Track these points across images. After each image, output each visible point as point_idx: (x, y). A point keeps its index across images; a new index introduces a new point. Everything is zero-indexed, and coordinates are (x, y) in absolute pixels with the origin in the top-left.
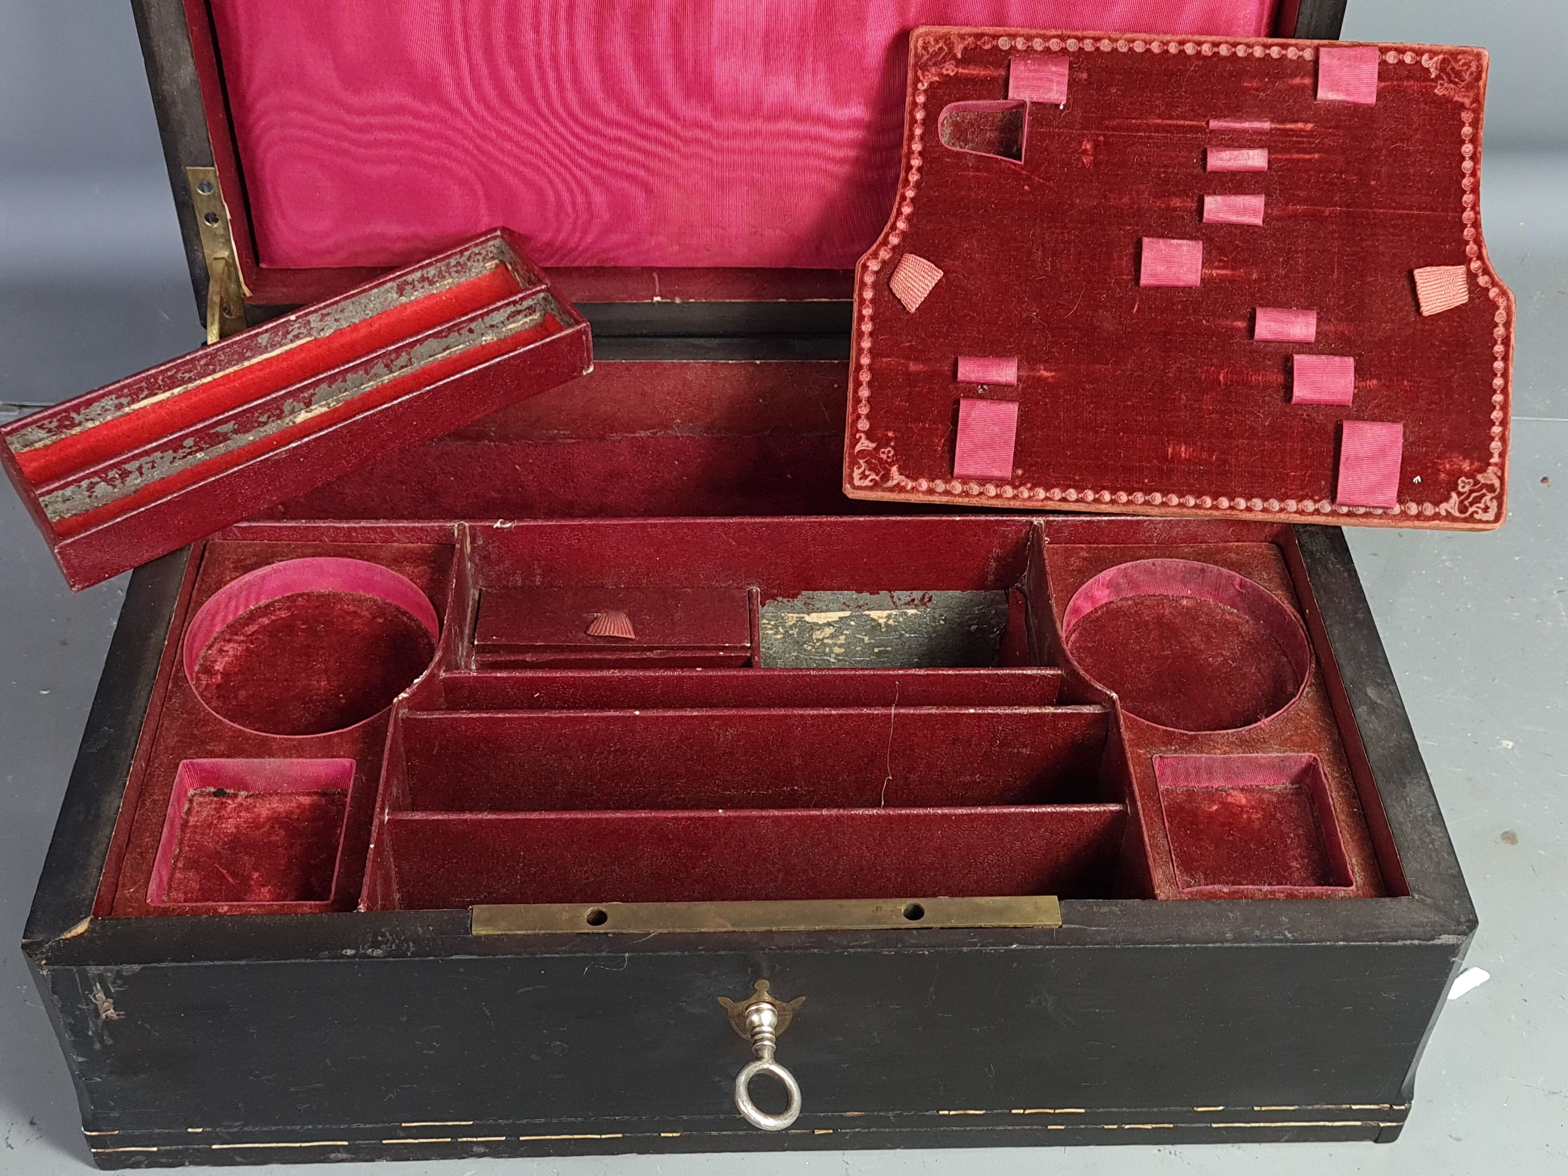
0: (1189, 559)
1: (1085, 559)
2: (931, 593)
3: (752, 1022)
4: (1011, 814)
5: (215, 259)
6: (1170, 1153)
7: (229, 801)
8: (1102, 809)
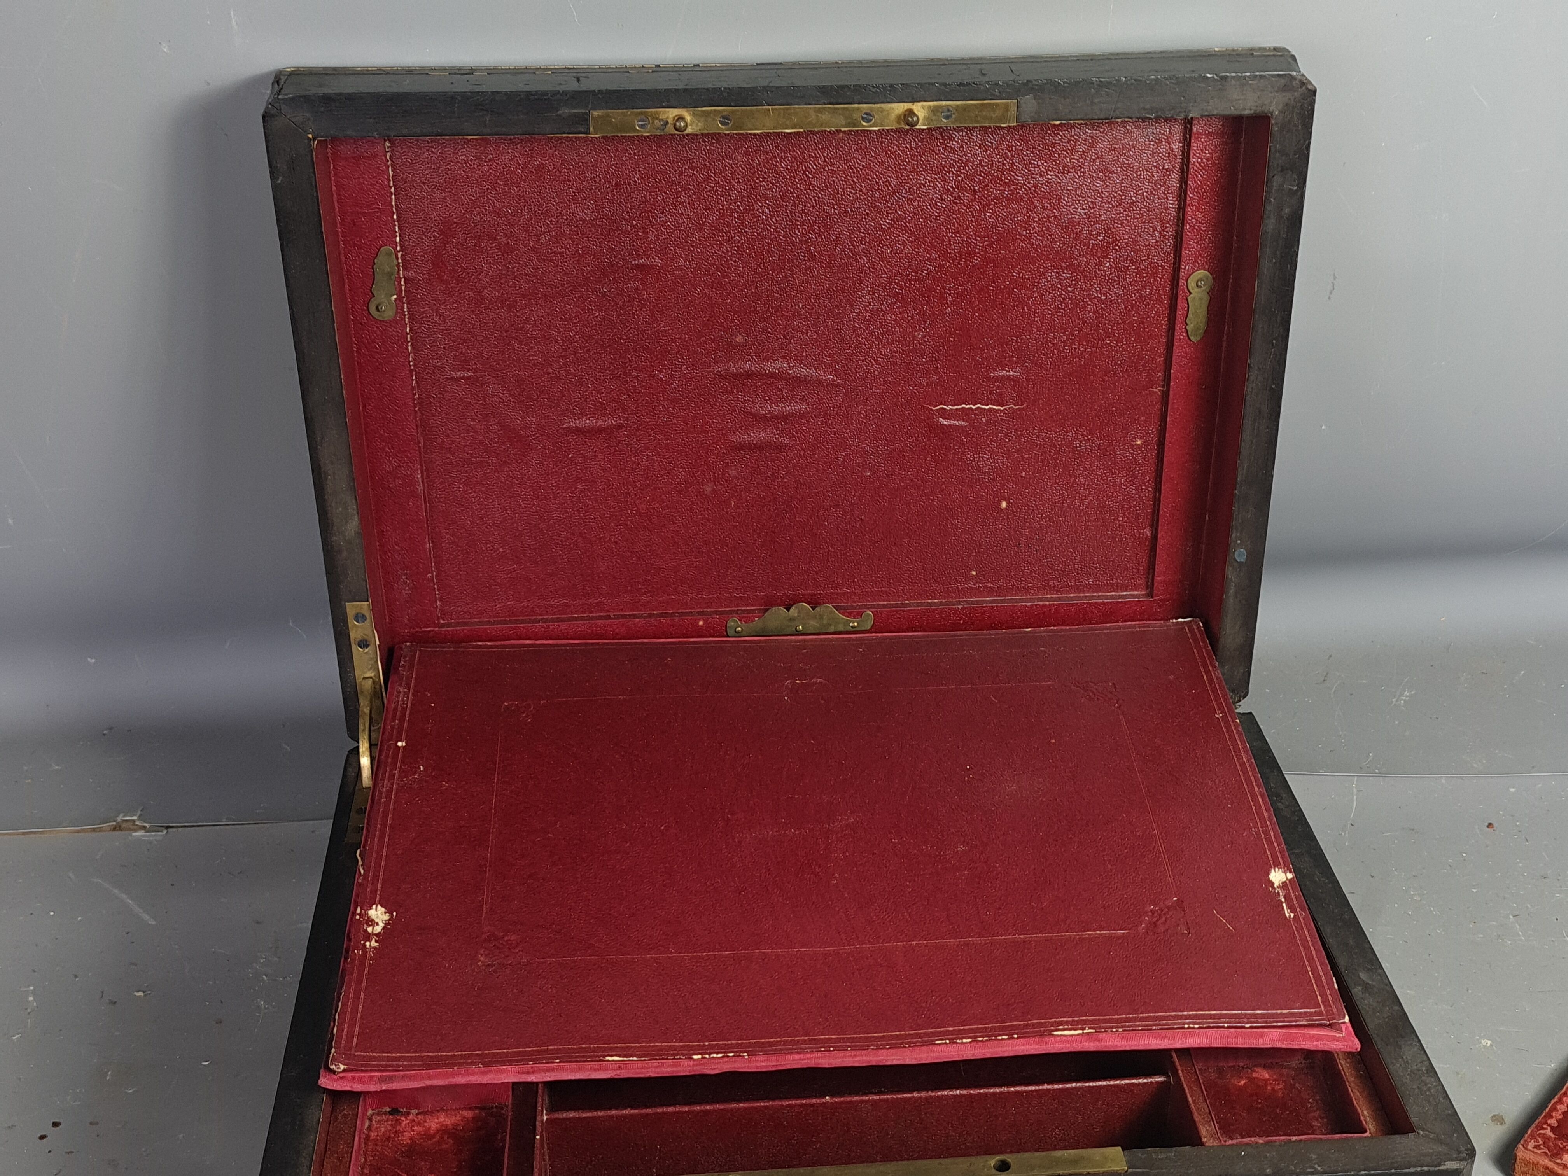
5: (364, 678)
7: (403, 1118)
8: (1150, 1080)
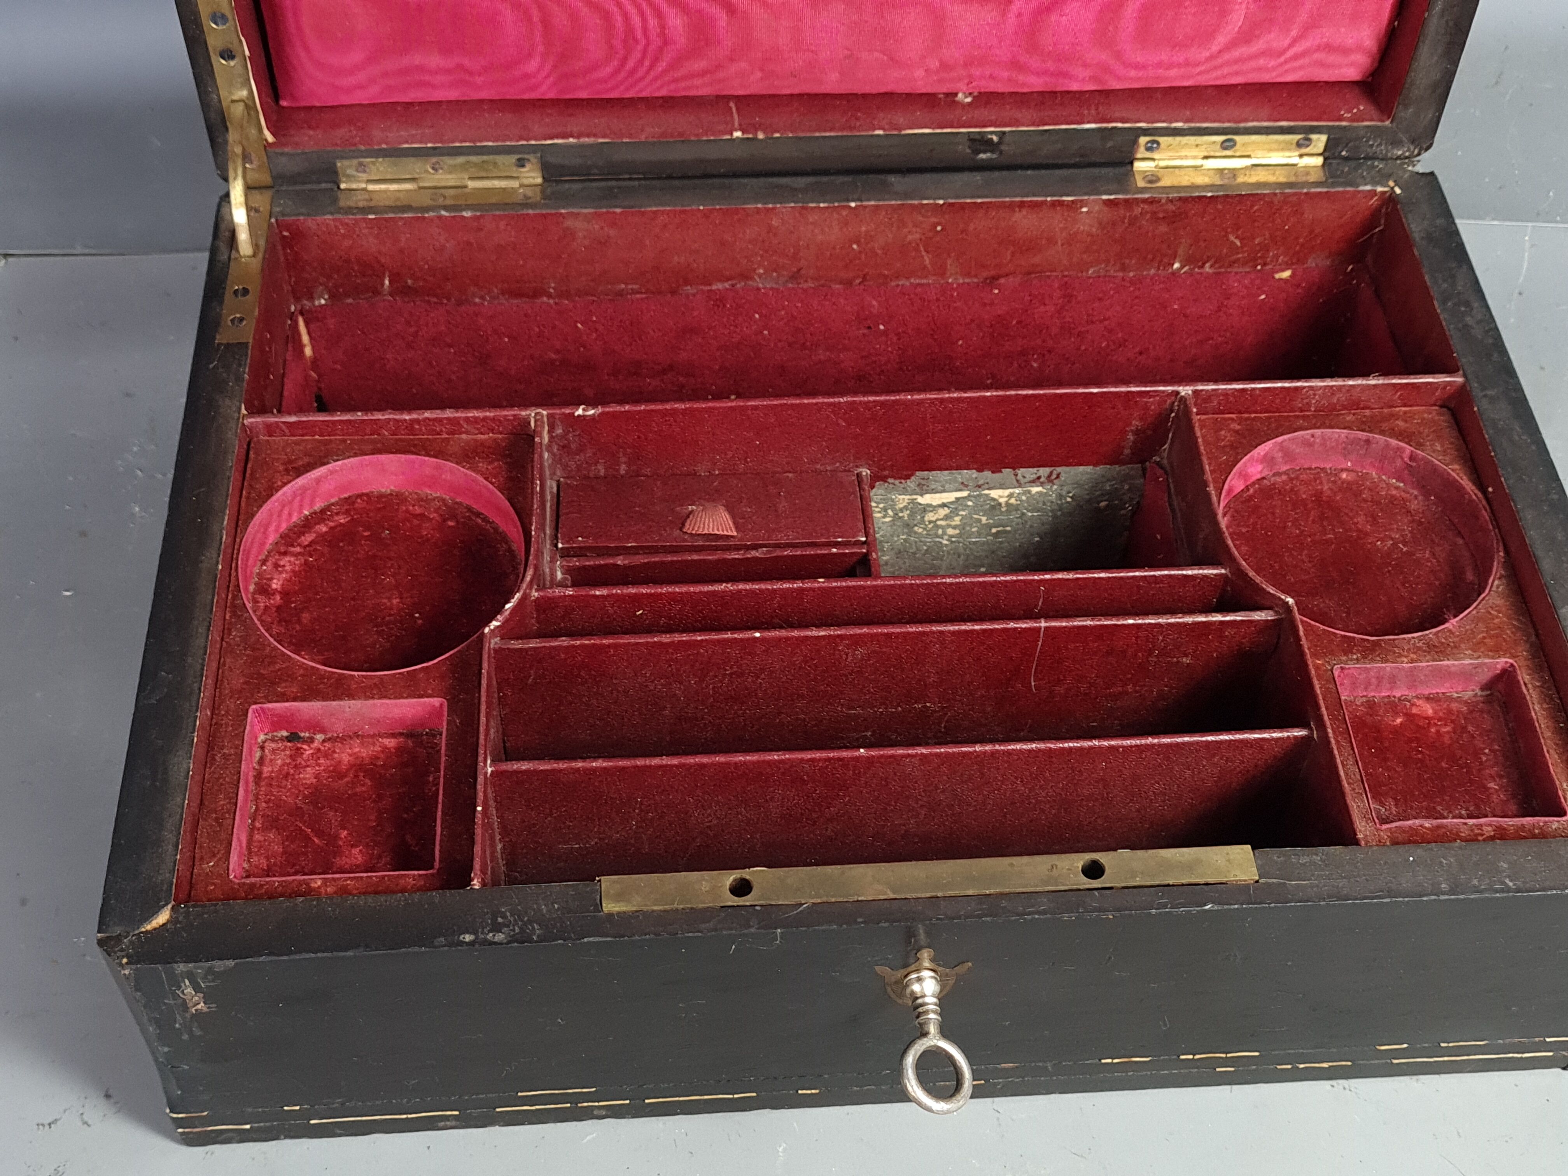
0: (1352, 429)
1: (1237, 432)
2: (1059, 469)
3: (913, 992)
4: (1183, 744)
5: (233, 101)
6: (1344, 1088)
7: (305, 747)
8: (1286, 734)
